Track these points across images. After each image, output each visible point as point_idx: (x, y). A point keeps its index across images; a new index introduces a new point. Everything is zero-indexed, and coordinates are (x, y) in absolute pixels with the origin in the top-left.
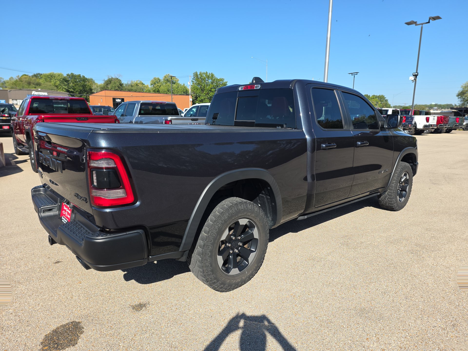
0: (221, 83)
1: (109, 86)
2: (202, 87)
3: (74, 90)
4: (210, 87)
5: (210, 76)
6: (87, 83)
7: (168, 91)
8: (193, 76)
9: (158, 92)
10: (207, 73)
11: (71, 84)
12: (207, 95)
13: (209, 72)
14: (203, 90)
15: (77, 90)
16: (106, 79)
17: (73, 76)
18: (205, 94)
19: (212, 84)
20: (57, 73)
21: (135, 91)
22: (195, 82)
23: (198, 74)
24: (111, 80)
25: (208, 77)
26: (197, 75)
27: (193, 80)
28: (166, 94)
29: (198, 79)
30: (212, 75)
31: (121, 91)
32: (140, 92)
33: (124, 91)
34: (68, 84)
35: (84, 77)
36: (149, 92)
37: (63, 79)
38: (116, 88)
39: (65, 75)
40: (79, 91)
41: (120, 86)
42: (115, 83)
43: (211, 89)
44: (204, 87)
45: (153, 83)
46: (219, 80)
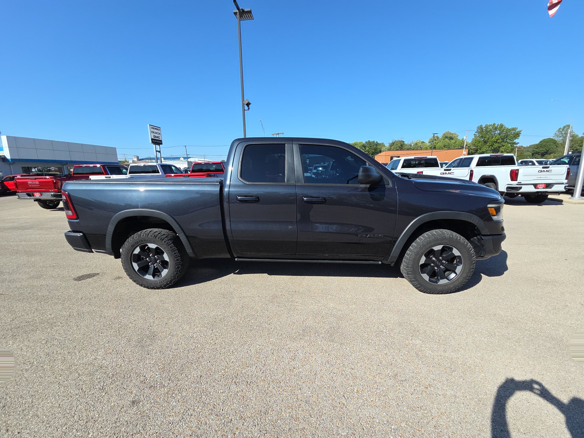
0: (512, 132)
1: (392, 147)
2: (486, 139)
3: (368, 152)
4: (497, 138)
5: (498, 127)
6: (378, 147)
7: (445, 146)
8: (477, 129)
9: (435, 148)
10: (494, 124)
11: (367, 149)
12: (491, 147)
13: (498, 123)
14: (485, 142)
15: (370, 152)
16: (391, 142)
17: (369, 143)
18: (488, 146)
19: (500, 135)
20: (359, 141)
21: (413, 150)
22: (478, 135)
23: (484, 126)
24: (395, 142)
25: (496, 129)
26: (482, 129)
27: (476, 134)
28: (442, 149)
29: (483, 131)
30: (502, 126)
31: (401, 150)
32: (417, 150)
33: (403, 150)
34: (365, 148)
35: (377, 142)
36: (426, 149)
37: (362, 146)
38: (397, 149)
39: (364, 142)
40: (372, 153)
41: (401, 146)
42: (397, 144)
43: (497, 140)
44: (488, 139)
45: (431, 141)
46: (510, 129)
